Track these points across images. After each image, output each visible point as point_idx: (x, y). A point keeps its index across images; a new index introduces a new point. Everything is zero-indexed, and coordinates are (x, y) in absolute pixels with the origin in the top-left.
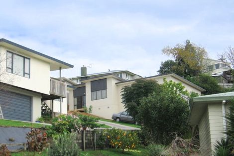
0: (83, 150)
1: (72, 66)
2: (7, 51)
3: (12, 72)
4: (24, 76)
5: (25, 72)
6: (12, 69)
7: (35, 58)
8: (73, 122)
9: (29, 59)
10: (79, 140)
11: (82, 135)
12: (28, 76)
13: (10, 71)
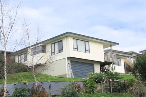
0: (111, 93)
1: (118, 44)
2: (73, 39)
3: (77, 51)
4: (86, 52)
5: (86, 50)
6: (77, 49)
7: (92, 41)
8: (102, 76)
9: (89, 42)
10: (107, 87)
11: (110, 84)
12: (88, 52)
13: (76, 50)
